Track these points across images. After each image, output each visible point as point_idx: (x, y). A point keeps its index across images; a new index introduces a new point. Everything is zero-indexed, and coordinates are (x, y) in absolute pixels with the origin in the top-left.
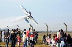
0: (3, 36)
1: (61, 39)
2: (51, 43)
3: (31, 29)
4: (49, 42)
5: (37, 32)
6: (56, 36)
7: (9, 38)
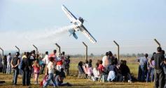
0: (8, 63)
1: (109, 68)
2: (92, 75)
3: (58, 50)
4: (89, 73)
5: (69, 57)
6: (101, 62)
7: (19, 67)
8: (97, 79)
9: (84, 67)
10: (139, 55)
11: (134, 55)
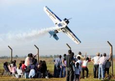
8: (20, 76)
9: (9, 67)
10: (55, 56)
11: (51, 57)
